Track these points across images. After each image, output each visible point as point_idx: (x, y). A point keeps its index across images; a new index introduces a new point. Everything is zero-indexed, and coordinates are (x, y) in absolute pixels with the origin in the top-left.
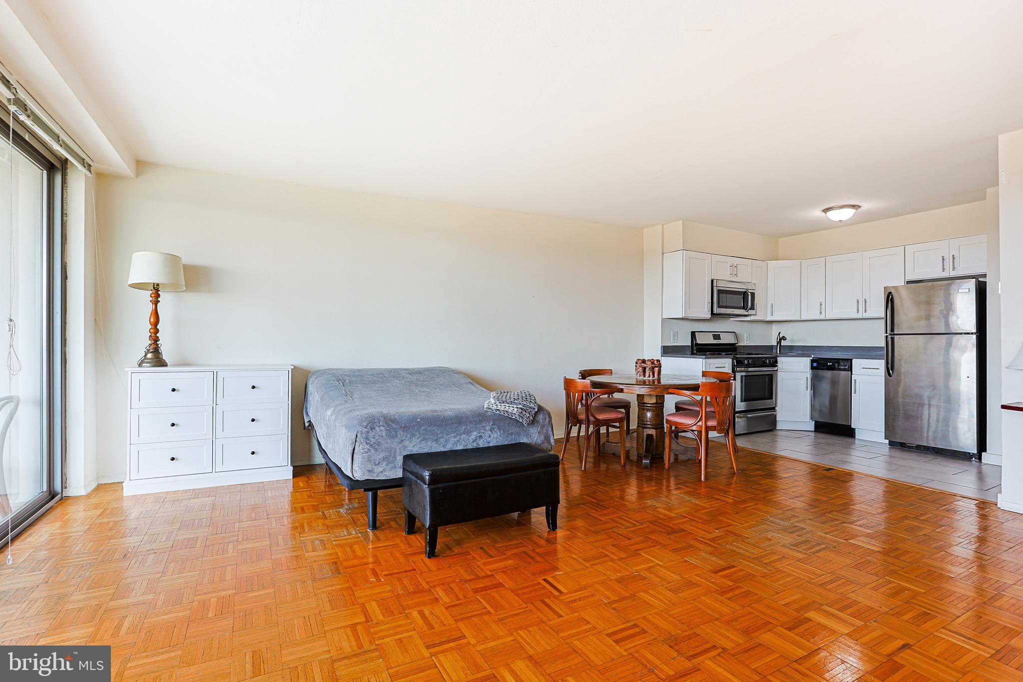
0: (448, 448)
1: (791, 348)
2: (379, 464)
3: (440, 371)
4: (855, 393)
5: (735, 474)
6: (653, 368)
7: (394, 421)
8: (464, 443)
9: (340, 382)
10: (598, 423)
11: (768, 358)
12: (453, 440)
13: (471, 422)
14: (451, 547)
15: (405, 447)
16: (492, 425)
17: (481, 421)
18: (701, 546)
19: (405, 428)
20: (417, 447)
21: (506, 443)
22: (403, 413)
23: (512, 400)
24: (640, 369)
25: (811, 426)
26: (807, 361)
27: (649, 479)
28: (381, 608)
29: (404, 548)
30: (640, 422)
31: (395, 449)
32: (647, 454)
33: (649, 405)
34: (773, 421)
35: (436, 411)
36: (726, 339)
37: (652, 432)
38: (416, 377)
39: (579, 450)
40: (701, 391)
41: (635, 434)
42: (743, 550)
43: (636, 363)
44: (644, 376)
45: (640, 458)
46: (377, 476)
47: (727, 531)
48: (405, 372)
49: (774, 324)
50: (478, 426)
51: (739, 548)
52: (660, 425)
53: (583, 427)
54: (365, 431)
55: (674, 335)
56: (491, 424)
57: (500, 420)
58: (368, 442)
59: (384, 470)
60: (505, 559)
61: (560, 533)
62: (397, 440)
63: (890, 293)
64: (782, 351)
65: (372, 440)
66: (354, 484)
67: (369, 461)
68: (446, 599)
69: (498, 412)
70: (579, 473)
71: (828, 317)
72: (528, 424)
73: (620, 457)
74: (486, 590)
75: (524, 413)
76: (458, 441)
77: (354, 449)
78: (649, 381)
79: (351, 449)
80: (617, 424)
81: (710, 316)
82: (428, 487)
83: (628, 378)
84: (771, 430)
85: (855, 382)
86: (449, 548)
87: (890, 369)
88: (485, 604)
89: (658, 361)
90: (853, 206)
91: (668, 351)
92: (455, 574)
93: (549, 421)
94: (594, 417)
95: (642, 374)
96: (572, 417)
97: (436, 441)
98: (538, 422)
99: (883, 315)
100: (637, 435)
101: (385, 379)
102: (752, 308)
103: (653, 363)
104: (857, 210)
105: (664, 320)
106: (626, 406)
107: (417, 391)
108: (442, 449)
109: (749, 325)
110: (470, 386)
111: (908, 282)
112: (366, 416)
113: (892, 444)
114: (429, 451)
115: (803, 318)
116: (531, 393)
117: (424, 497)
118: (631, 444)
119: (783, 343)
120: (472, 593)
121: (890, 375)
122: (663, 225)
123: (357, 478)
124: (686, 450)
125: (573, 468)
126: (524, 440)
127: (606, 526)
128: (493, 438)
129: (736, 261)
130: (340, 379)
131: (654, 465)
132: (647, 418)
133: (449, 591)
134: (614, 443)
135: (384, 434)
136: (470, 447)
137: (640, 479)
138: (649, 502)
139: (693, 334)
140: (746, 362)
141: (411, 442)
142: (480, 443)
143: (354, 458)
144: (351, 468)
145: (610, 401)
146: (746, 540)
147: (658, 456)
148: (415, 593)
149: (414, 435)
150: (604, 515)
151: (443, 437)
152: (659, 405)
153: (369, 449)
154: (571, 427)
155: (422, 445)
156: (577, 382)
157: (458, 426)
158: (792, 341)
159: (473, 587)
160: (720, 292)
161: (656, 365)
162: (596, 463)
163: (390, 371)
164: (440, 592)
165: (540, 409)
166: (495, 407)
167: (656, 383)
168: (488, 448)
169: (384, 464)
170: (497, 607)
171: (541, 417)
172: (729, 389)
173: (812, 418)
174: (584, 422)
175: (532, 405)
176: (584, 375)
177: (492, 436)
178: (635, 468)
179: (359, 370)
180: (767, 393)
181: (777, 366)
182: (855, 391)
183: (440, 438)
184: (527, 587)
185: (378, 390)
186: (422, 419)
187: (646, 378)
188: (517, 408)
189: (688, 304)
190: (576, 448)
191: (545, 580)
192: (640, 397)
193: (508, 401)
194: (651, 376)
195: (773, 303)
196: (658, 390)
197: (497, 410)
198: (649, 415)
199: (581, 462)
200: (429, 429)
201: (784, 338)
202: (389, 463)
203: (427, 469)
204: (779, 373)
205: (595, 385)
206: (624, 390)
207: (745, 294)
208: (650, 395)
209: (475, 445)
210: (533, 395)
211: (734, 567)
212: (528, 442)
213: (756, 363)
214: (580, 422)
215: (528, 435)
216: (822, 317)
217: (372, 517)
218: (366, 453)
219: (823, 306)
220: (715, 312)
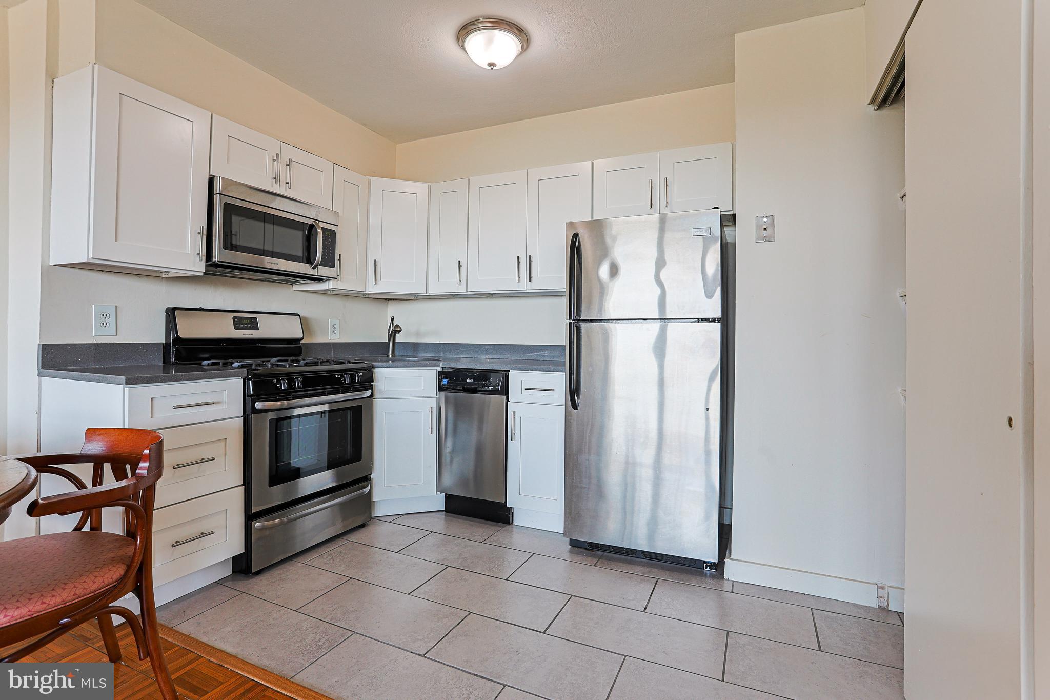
1: (414, 348)
4: (512, 439)
11: (358, 371)
25: (439, 503)
26: (428, 377)
34: (368, 504)
49: (390, 303)
55: (103, 316)
63: (577, 235)
64: (397, 353)
71: (473, 288)
81: (200, 267)
84: (363, 526)
85: (513, 417)
87: (575, 392)
102: (329, 260)
109: (338, 302)
113: (575, 544)
115: (433, 290)
119: (400, 338)
121: (575, 406)
139: (171, 313)
140: (283, 385)
158: (413, 333)
160: (230, 210)
173: (440, 489)
181: (371, 387)
182: (513, 434)
195: (378, 259)
201: (400, 329)
204: (376, 404)
207: (310, 230)
216: (461, 289)
219: (463, 269)
220: (216, 257)
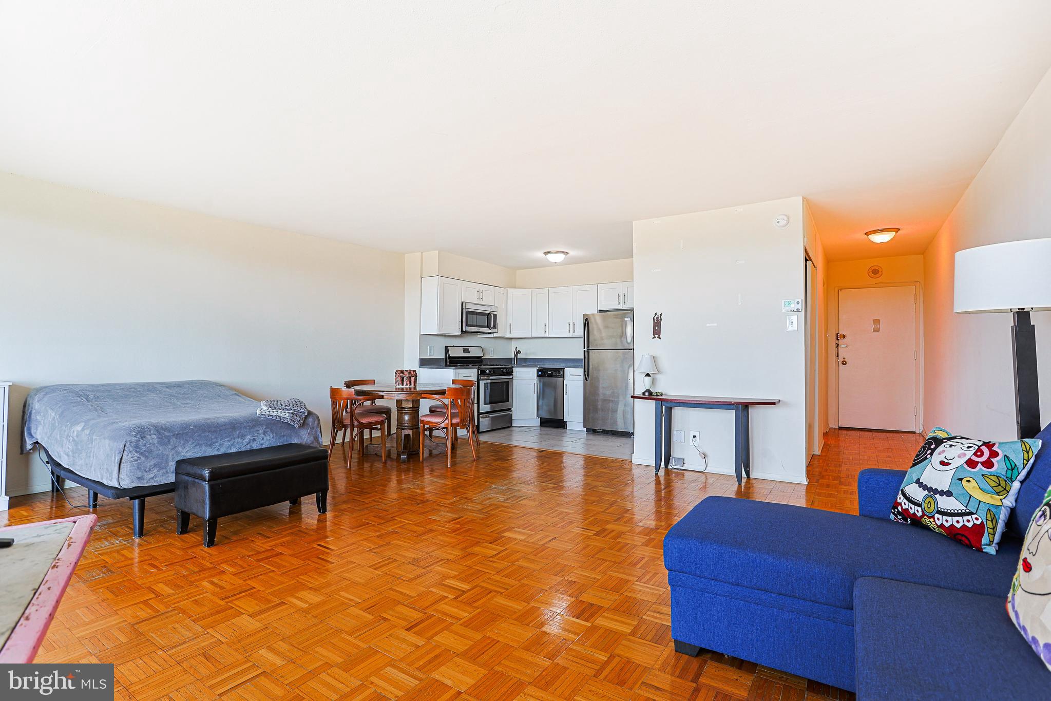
0: (222, 451)
1: (525, 360)
2: (150, 470)
3: (201, 384)
4: (566, 395)
5: (474, 460)
6: (410, 378)
7: (166, 429)
8: (238, 446)
9: (83, 398)
10: (362, 427)
11: (505, 368)
12: (227, 444)
13: (245, 427)
14: (228, 537)
15: (178, 453)
16: (265, 429)
17: (254, 426)
18: (442, 509)
19: (178, 436)
20: (189, 452)
21: (278, 445)
22: (174, 422)
23: (284, 406)
24: (399, 379)
25: (537, 422)
26: (534, 370)
27: (407, 471)
28: (170, 586)
29: (180, 545)
30: (399, 424)
31: (168, 456)
32: (404, 451)
33: (406, 409)
34: (509, 420)
35: (209, 419)
36: (474, 353)
37: (410, 432)
38: (175, 390)
39: (344, 453)
40: (448, 395)
41: (395, 435)
42: (471, 506)
43: (396, 373)
44: (403, 385)
45: (399, 455)
46: (147, 483)
47: (462, 497)
48: (161, 386)
49: (513, 340)
50: (252, 430)
51: (468, 506)
52: (415, 425)
53: (348, 430)
54: (135, 440)
55: (430, 349)
56: (264, 427)
57: (272, 424)
58: (138, 450)
59: (155, 476)
60: (282, 537)
61: (329, 515)
62: (170, 447)
63: (587, 319)
64: (518, 363)
65: (142, 448)
66: (120, 493)
67: (139, 468)
68: (232, 570)
69: (270, 417)
70: (344, 471)
71: (550, 336)
72: (299, 426)
73: (382, 456)
74: (268, 559)
75: (295, 417)
76: (232, 445)
77: (121, 459)
78: (407, 389)
79: (118, 458)
80: (379, 427)
81: (459, 333)
82: (208, 483)
83: (388, 387)
84: (508, 427)
85: (566, 387)
86: (227, 538)
87: (587, 376)
88: (269, 567)
89: (415, 371)
90: (564, 253)
91: (424, 363)
92: (237, 553)
93: (318, 424)
94: (358, 421)
95: (400, 382)
96: (338, 423)
97: (210, 445)
98: (308, 424)
99: (583, 335)
100: (397, 436)
101: (138, 393)
102: (495, 327)
103: (410, 373)
104: (566, 255)
105: (422, 336)
106: (387, 412)
107: (179, 403)
108: (216, 453)
109: (493, 340)
110: (237, 397)
111: (600, 311)
112: (134, 426)
113: (588, 430)
114: (203, 456)
115: (533, 336)
116: (301, 400)
117: (204, 492)
118: (391, 444)
119: (519, 356)
120: (255, 562)
121: (587, 380)
122: (422, 253)
123: (124, 487)
124: (438, 445)
125: (340, 468)
126: (295, 441)
127: (368, 505)
128: (266, 440)
129: (482, 287)
130: (81, 395)
131: (411, 460)
132: (404, 420)
133: (233, 565)
134: (376, 444)
135: (156, 442)
136: (243, 449)
137: (400, 471)
138: (405, 486)
139: (446, 348)
140: (488, 372)
141: (184, 447)
142: (253, 446)
143: (121, 467)
144: (117, 477)
145: (374, 408)
146: (474, 501)
147: (414, 453)
148: (200, 571)
149: (187, 441)
150: (367, 498)
151: (217, 442)
152: (415, 409)
153: (139, 457)
154: (337, 431)
155: (196, 451)
156: (343, 391)
157: (232, 431)
158: (526, 354)
159: (256, 559)
160: (468, 313)
161: (413, 375)
162: (361, 462)
163: (143, 385)
164: (225, 567)
165: (310, 413)
166: (268, 413)
167: (412, 390)
168: (262, 449)
169: (155, 471)
170: (279, 567)
171: (310, 420)
172: (469, 393)
173: (538, 416)
174: (349, 426)
175: (302, 410)
176: (349, 385)
177: (265, 438)
178: (395, 464)
179: (103, 385)
180: (505, 397)
181: (512, 375)
182: (566, 392)
183: (215, 443)
184: (304, 551)
185: (133, 404)
186: (195, 426)
187: (404, 386)
188: (289, 413)
189: (442, 321)
190: (341, 452)
191: (319, 545)
192: (399, 402)
193: (280, 408)
194: (408, 384)
195: (511, 324)
196: (414, 395)
197: (269, 416)
198: (407, 417)
199: (346, 463)
200: (203, 435)
201: (519, 352)
202: (160, 469)
203: (207, 468)
204: (514, 381)
205: (359, 393)
206: (385, 396)
207: (489, 316)
208: (407, 400)
209: (248, 447)
210: (302, 402)
211: (462, 517)
212: (299, 443)
213: (495, 372)
214: (345, 427)
215: (299, 436)
216: (546, 335)
217: (139, 524)
218: (135, 461)
219: (547, 326)
220: (464, 330)
